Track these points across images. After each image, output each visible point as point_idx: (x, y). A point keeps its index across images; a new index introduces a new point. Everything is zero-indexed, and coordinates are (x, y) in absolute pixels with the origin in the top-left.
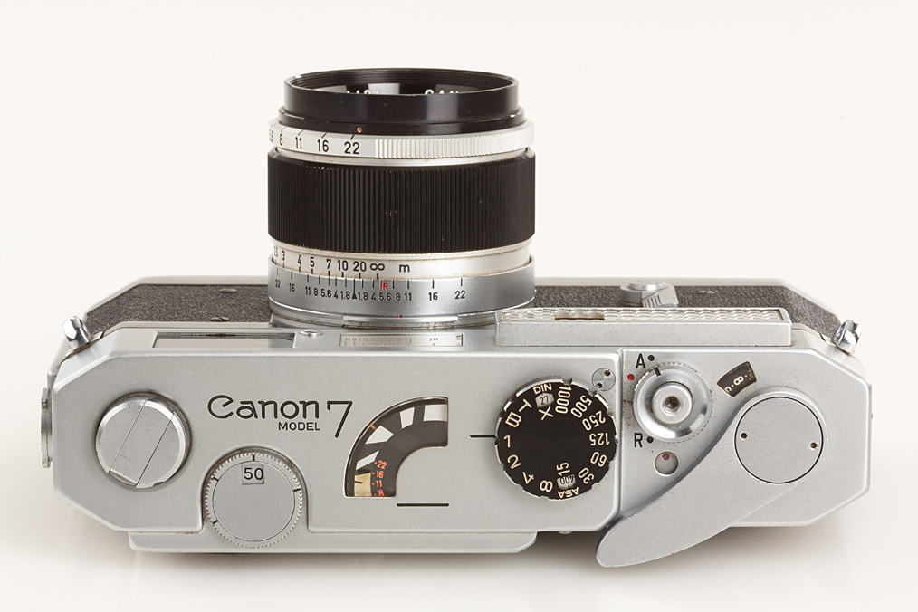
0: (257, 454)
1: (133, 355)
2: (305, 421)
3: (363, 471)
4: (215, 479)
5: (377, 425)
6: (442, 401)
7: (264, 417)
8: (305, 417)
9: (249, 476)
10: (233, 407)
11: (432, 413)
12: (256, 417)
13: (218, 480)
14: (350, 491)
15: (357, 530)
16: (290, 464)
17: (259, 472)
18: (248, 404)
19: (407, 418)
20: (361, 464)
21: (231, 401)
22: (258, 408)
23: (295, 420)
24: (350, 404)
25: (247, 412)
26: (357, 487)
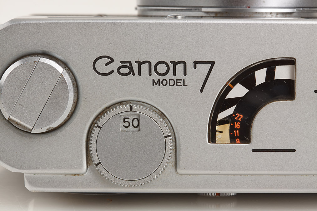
0: (135, 106)
1: (29, 22)
2: (175, 78)
3: (223, 122)
4: (98, 126)
5: (234, 84)
6: (290, 62)
7: (140, 74)
8: (175, 74)
9: (127, 124)
10: (114, 66)
11: (282, 73)
12: (134, 74)
13: (100, 128)
14: (212, 139)
15: (217, 172)
16: (162, 115)
17: (136, 121)
18: (127, 64)
19: (260, 77)
20: (222, 116)
21: (112, 61)
22: (135, 67)
23: (167, 77)
24: (213, 63)
25: (125, 70)
26: (218, 135)
